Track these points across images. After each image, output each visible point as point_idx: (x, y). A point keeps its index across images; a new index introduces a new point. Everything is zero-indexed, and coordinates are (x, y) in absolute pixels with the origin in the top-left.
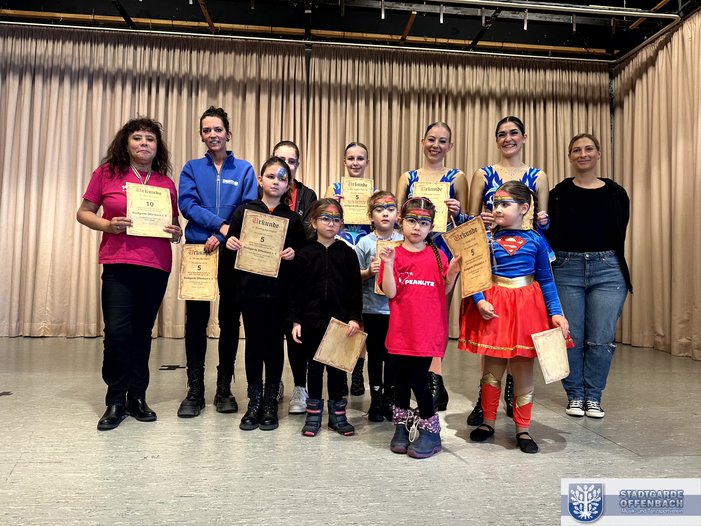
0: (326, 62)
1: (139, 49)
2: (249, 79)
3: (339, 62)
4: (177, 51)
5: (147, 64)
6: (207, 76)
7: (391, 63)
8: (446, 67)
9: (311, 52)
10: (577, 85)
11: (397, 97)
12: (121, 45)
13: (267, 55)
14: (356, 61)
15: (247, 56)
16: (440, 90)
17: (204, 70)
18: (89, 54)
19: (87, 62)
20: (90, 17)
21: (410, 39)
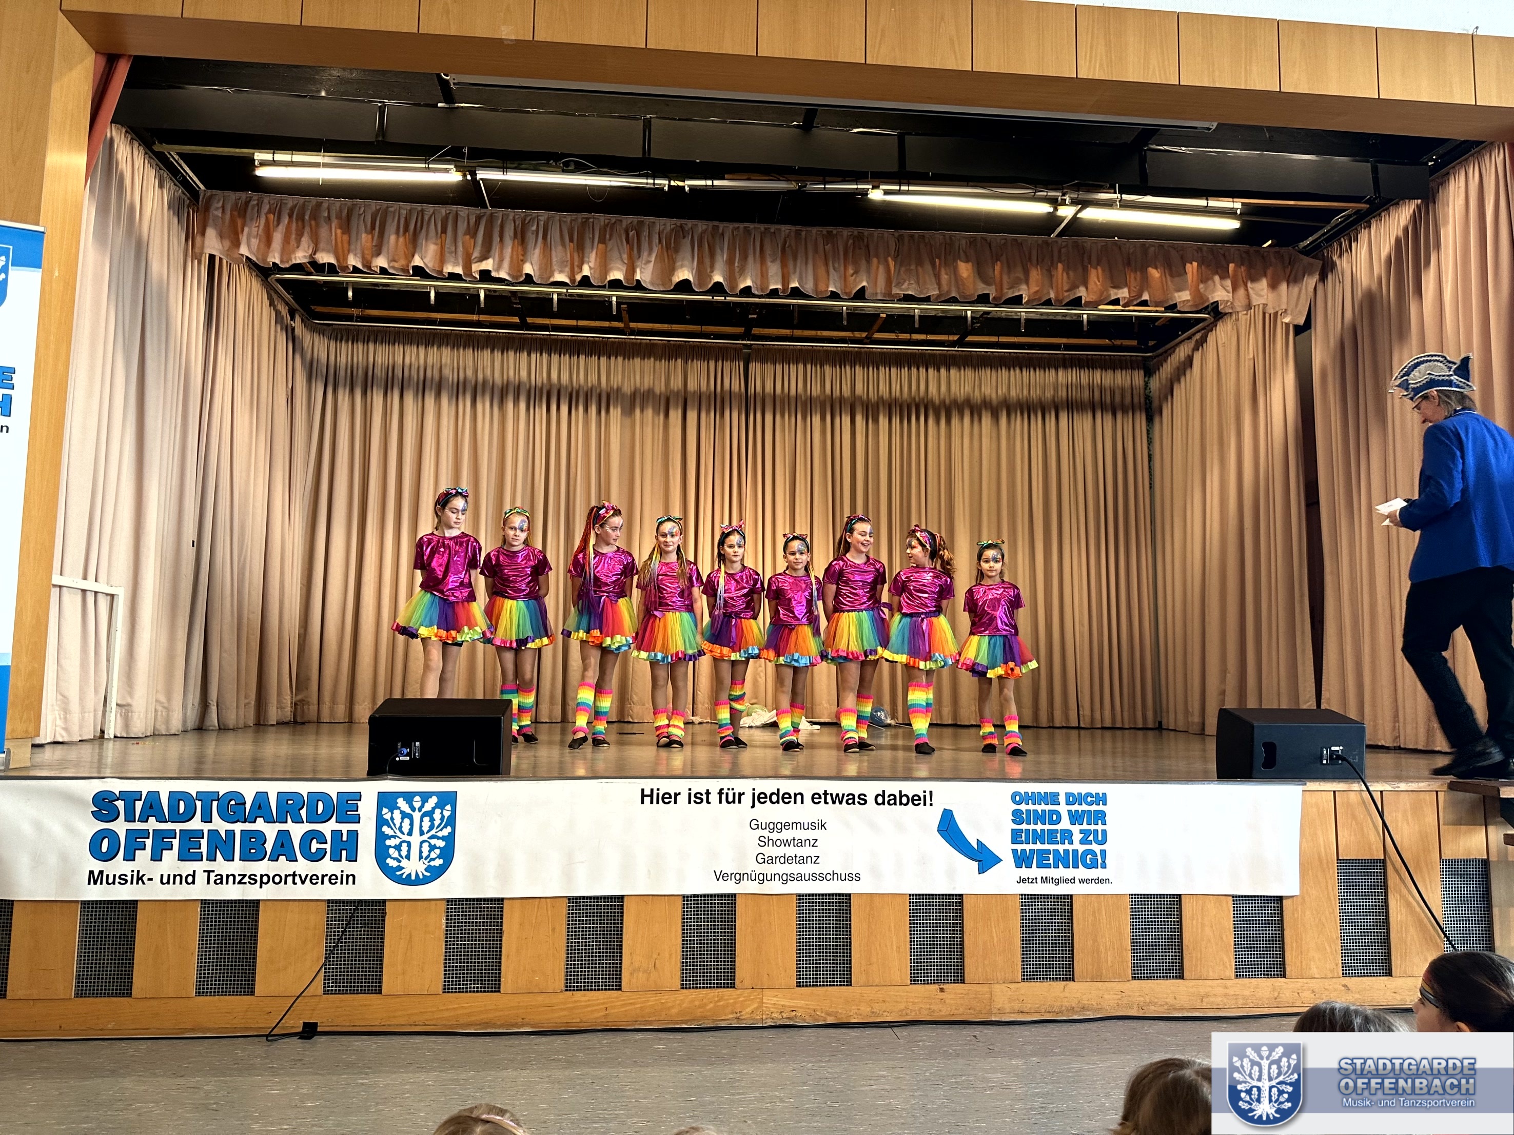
0: (769, 367)
1: (533, 356)
2: (672, 391)
3: (786, 367)
4: (582, 358)
5: (545, 375)
6: (619, 390)
7: (853, 366)
8: (924, 370)
9: (749, 354)
10: (1101, 388)
11: (861, 409)
12: (511, 351)
13: (695, 361)
14: (807, 366)
15: (669, 362)
16: (917, 399)
17: (616, 381)
18: (471, 364)
19: (470, 373)
20: (475, 317)
21: (877, 336)
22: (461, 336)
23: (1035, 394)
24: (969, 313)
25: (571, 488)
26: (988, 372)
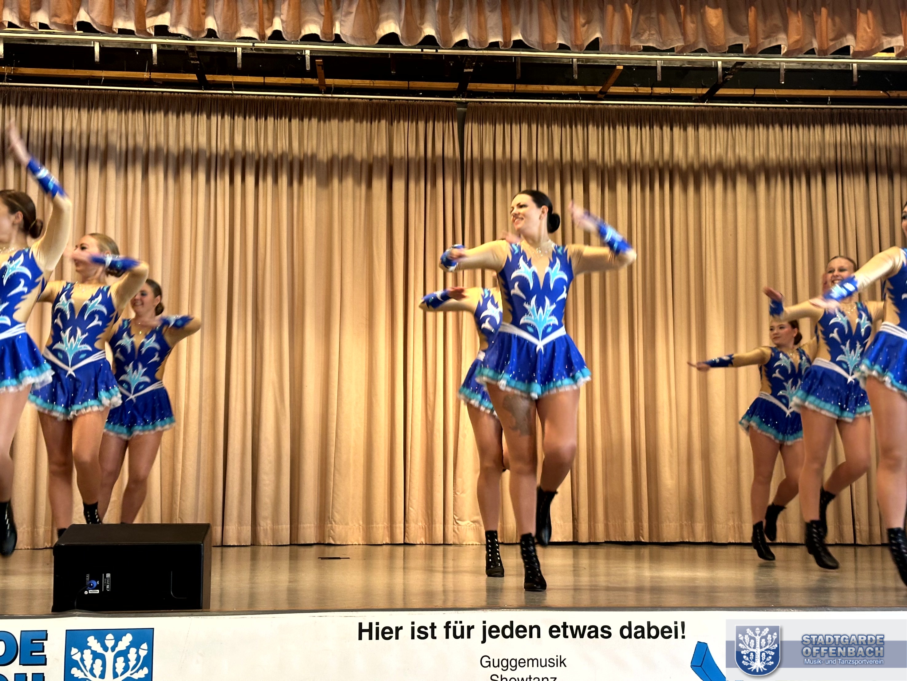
0: (488, 128)
1: (214, 119)
2: (375, 158)
3: (507, 127)
4: (270, 120)
5: (227, 141)
6: (313, 156)
7: (585, 125)
8: (669, 129)
9: (465, 113)
10: (875, 147)
11: (596, 176)
12: (187, 113)
13: (402, 122)
14: (532, 125)
15: (371, 123)
16: (661, 163)
17: (310, 147)
18: (141, 128)
19: (140, 139)
20: (146, 75)
21: (614, 90)
22: (130, 96)
23: (798, 155)
24: (720, 63)
25: (260, 272)
26: (743, 130)
